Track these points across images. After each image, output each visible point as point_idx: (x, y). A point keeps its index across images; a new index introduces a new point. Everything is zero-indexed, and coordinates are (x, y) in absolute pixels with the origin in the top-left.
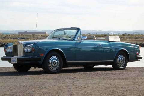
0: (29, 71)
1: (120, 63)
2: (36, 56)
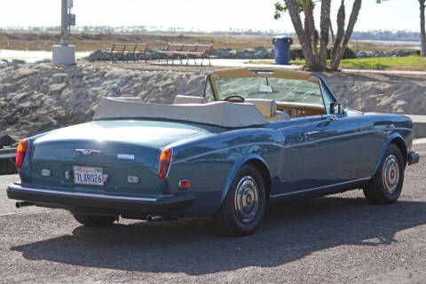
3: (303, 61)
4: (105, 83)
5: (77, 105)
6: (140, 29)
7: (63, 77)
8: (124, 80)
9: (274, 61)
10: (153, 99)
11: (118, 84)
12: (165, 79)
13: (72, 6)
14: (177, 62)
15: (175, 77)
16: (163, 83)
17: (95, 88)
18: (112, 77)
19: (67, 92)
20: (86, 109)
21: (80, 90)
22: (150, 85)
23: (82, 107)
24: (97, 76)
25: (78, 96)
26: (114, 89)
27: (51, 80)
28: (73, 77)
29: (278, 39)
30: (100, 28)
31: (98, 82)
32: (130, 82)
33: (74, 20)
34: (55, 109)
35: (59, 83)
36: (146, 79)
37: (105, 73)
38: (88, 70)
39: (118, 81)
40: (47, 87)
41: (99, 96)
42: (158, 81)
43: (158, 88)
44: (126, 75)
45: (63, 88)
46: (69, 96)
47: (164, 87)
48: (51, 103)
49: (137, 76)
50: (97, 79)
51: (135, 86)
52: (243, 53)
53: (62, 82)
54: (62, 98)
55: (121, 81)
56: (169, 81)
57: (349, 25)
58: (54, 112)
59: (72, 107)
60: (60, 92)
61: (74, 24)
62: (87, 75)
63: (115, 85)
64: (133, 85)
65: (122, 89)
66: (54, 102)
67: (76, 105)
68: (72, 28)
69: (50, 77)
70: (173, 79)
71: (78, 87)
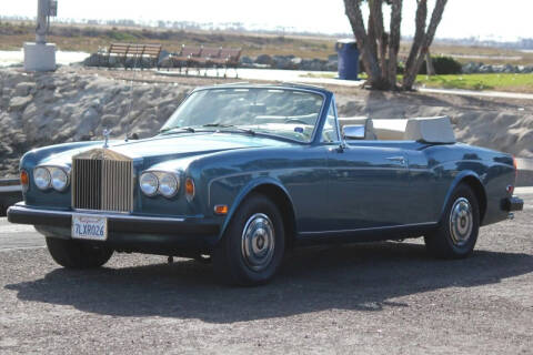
1: (457, 231)
2: (202, 216)
3: (365, 75)
4: (84, 97)
5: (43, 127)
6: (236, 27)
7: (30, 88)
8: (110, 95)
9: (336, 74)
10: (144, 123)
11: (101, 100)
12: (164, 95)
14: (192, 72)
15: (178, 92)
16: (160, 100)
17: (69, 105)
18: (94, 90)
19: (32, 108)
20: (55, 132)
21: (48, 106)
22: (143, 102)
23: (49, 130)
24: (75, 87)
25: (46, 115)
26: (94, 107)
27: (14, 91)
28: (44, 87)
29: (343, 44)
30: (182, 24)
31: (75, 96)
32: (118, 97)
33: (55, 8)
34: (13, 131)
35: (24, 95)
36: (139, 94)
37: (86, 83)
38: (65, 79)
39: (102, 95)
40: (7, 100)
41: (74, 115)
42: (154, 97)
43: (152, 107)
44: (113, 87)
45: (28, 103)
46: (33, 114)
47: (160, 106)
48: (9, 122)
49: (128, 89)
50: (75, 92)
51: (124, 102)
52: (311, 62)
53: (28, 94)
54: (24, 117)
55: (106, 97)
56: (169, 98)
58: (12, 136)
59: (36, 129)
60: (23, 108)
61: (55, 14)
62: (62, 85)
63: (97, 101)
64: (120, 101)
65: (105, 107)
66: (14, 122)
67: (41, 128)
68: (52, 19)
69: (13, 87)
70: (174, 95)
71: (48, 102)
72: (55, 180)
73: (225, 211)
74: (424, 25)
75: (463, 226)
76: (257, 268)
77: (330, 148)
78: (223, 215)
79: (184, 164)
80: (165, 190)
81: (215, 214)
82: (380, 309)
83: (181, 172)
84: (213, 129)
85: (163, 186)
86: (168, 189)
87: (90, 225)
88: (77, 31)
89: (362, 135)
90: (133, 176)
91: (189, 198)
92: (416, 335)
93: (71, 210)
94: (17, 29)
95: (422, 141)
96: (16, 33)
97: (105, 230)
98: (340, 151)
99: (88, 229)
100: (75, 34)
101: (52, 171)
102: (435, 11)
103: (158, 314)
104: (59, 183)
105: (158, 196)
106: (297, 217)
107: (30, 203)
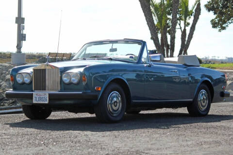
0: (48, 118)
1: (201, 104)
2: (90, 91)
13: (24, 29)
40: (5, 76)
57: (188, 40)
72: (26, 79)
73: (100, 89)
74: (185, 41)
75: (204, 102)
76: (115, 115)
77: (145, 65)
78: (99, 91)
79: (82, 70)
80: (74, 80)
81: (95, 90)
82: (168, 128)
83: (81, 72)
84: (94, 58)
85: (73, 79)
86: (75, 80)
87: (40, 97)
88: (35, 56)
89: (159, 60)
90: (59, 75)
91: (84, 83)
92: (184, 134)
93: (33, 91)
94: (8, 56)
95: (185, 65)
96: (8, 57)
97: (48, 99)
98: (150, 66)
99: (40, 99)
100: (33, 58)
101: (24, 75)
102: (189, 34)
103: (71, 130)
104: (27, 80)
105: (70, 83)
106: (132, 95)
107: (14, 89)
